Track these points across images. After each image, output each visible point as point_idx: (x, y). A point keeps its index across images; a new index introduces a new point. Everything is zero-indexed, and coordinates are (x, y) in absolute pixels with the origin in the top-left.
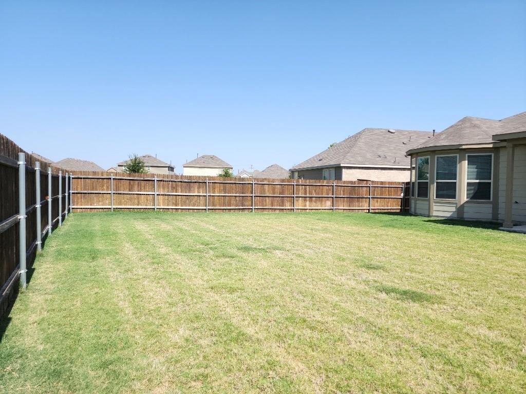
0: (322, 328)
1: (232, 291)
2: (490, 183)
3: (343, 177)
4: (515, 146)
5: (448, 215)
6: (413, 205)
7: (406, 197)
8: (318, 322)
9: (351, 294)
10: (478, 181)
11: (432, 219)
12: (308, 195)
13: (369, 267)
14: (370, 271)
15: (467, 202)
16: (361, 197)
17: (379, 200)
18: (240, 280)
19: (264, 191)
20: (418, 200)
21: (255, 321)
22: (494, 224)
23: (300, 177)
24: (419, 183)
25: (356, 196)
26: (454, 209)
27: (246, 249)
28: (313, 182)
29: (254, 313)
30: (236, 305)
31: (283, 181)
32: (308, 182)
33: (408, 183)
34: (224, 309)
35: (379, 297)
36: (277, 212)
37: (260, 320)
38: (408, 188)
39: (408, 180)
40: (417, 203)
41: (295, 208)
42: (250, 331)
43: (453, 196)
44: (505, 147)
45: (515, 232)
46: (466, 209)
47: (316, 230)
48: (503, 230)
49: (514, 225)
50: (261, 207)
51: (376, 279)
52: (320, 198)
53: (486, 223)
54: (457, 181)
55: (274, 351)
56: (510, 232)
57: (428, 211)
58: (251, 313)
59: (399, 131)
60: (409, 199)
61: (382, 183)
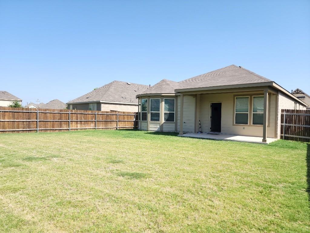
0: (82, 205)
1: (15, 190)
2: (174, 113)
3: (102, 109)
4: (184, 95)
5: (156, 129)
6: (140, 125)
7: (137, 121)
8: (79, 201)
9: (102, 180)
10: (169, 112)
11: (149, 132)
12: (79, 120)
13: (114, 162)
14: (115, 164)
15: (164, 123)
16: (112, 121)
17: (122, 122)
18: (23, 182)
19: (46, 117)
20: (142, 122)
21: (33, 209)
22: (175, 134)
23: (73, 108)
24: (142, 113)
25: (109, 120)
26: (158, 126)
27: (30, 159)
28: (82, 112)
29: (32, 204)
30: (17, 201)
31: (61, 111)
32: (79, 112)
33: (137, 113)
34: (7, 205)
35: (119, 179)
36: (57, 131)
37: (37, 208)
38: (137, 115)
39: (137, 111)
40: (142, 124)
41: (70, 128)
42: (28, 217)
43: (158, 120)
44: (180, 96)
45: (184, 137)
46: (164, 126)
47: (83, 142)
48: (179, 136)
49: (184, 134)
50: (44, 129)
51: (118, 169)
52: (87, 122)
53: (172, 133)
54: (160, 112)
55: (46, 227)
56: (182, 137)
57: (146, 128)
58: (30, 204)
59: (133, 84)
60: (138, 121)
61: (124, 113)
